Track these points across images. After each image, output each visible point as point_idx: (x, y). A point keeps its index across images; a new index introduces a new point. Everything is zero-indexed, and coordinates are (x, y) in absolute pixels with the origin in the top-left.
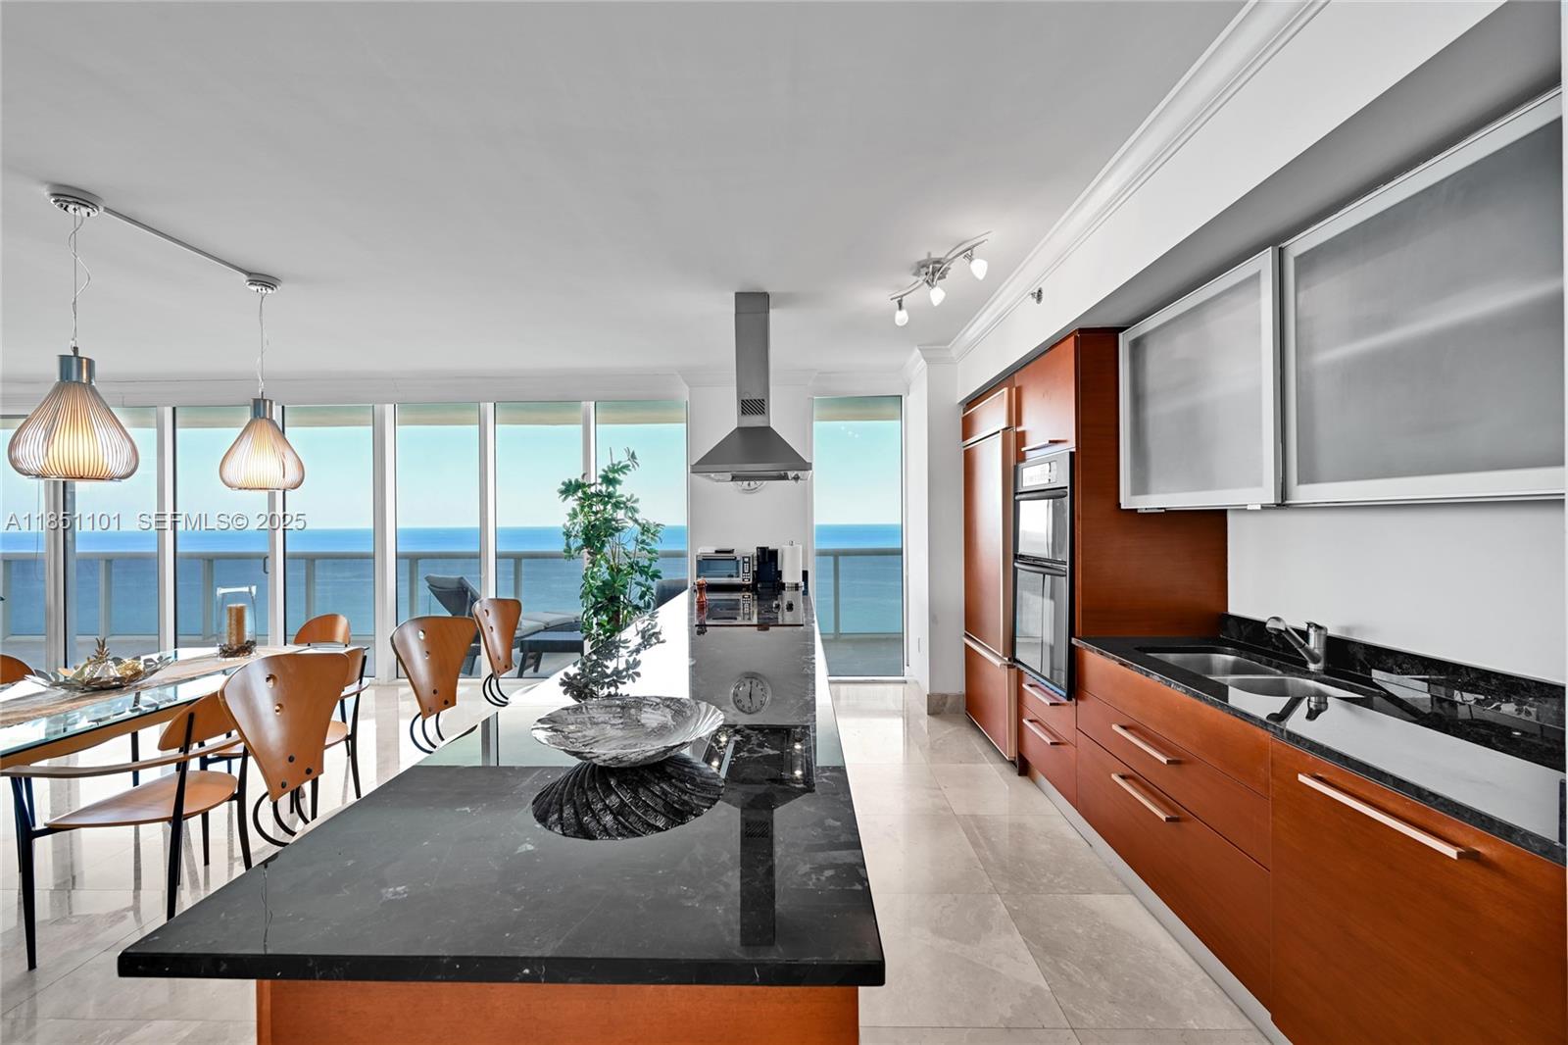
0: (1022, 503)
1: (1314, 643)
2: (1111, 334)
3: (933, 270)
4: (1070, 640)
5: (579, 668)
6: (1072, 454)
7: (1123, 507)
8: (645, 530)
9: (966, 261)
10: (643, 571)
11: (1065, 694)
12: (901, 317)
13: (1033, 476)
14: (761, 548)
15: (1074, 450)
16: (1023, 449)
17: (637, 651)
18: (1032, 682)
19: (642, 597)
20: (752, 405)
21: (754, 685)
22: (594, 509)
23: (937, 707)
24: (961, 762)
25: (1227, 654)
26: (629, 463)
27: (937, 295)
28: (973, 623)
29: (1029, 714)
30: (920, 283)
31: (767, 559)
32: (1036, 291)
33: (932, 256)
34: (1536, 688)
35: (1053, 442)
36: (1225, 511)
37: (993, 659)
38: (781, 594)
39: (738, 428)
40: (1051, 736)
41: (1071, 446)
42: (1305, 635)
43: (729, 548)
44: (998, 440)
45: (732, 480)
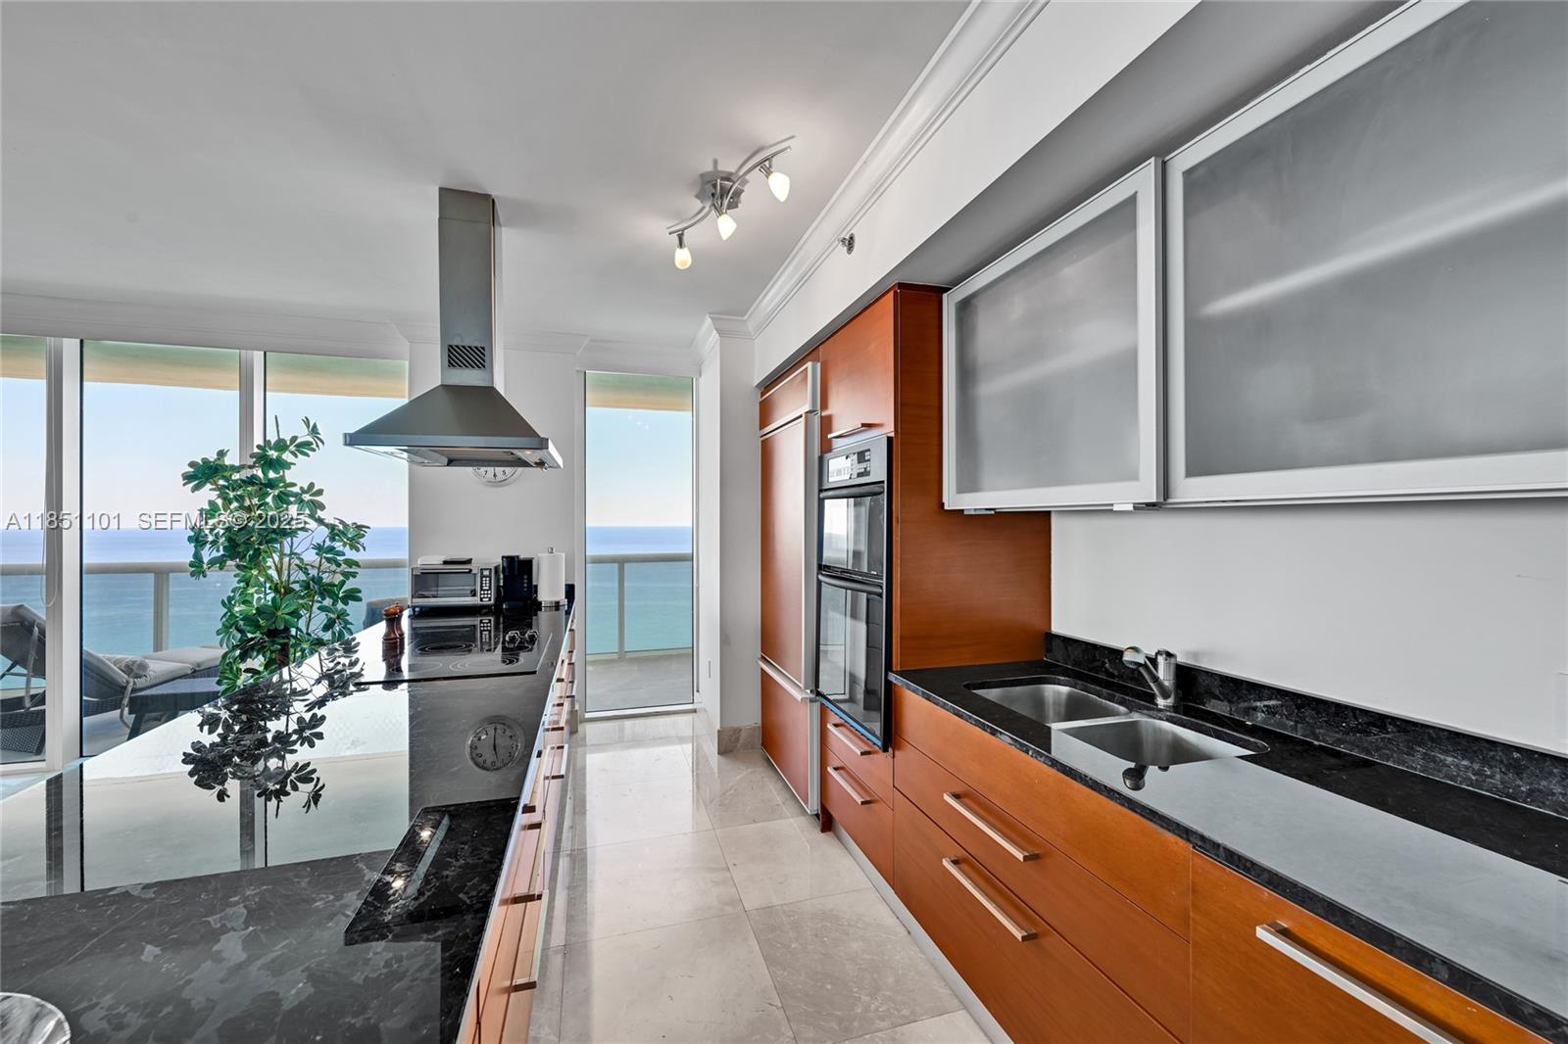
0: (827, 502)
1: (1164, 673)
2: (933, 294)
3: (720, 191)
4: (886, 675)
5: (219, 735)
6: (890, 440)
7: (946, 508)
8: (334, 533)
9: (762, 175)
10: (327, 590)
11: (879, 744)
12: (683, 258)
13: (841, 469)
14: (507, 557)
15: (892, 435)
16: (830, 436)
17: (321, 702)
18: (838, 721)
19: (326, 628)
20: (465, 354)
21: (499, 731)
22: (247, 503)
23: (729, 745)
24: (754, 821)
25: (1059, 684)
26: (311, 439)
27: (726, 225)
28: (770, 645)
29: (834, 761)
30: (707, 209)
31: (516, 573)
32: (847, 237)
33: (721, 168)
34: (1448, 739)
35: (868, 426)
36: (1049, 512)
37: (794, 689)
38: (536, 615)
39: (442, 385)
40: (862, 792)
41: (889, 429)
42: (1153, 661)
43: (465, 556)
44: (801, 423)
45: (448, 465)
